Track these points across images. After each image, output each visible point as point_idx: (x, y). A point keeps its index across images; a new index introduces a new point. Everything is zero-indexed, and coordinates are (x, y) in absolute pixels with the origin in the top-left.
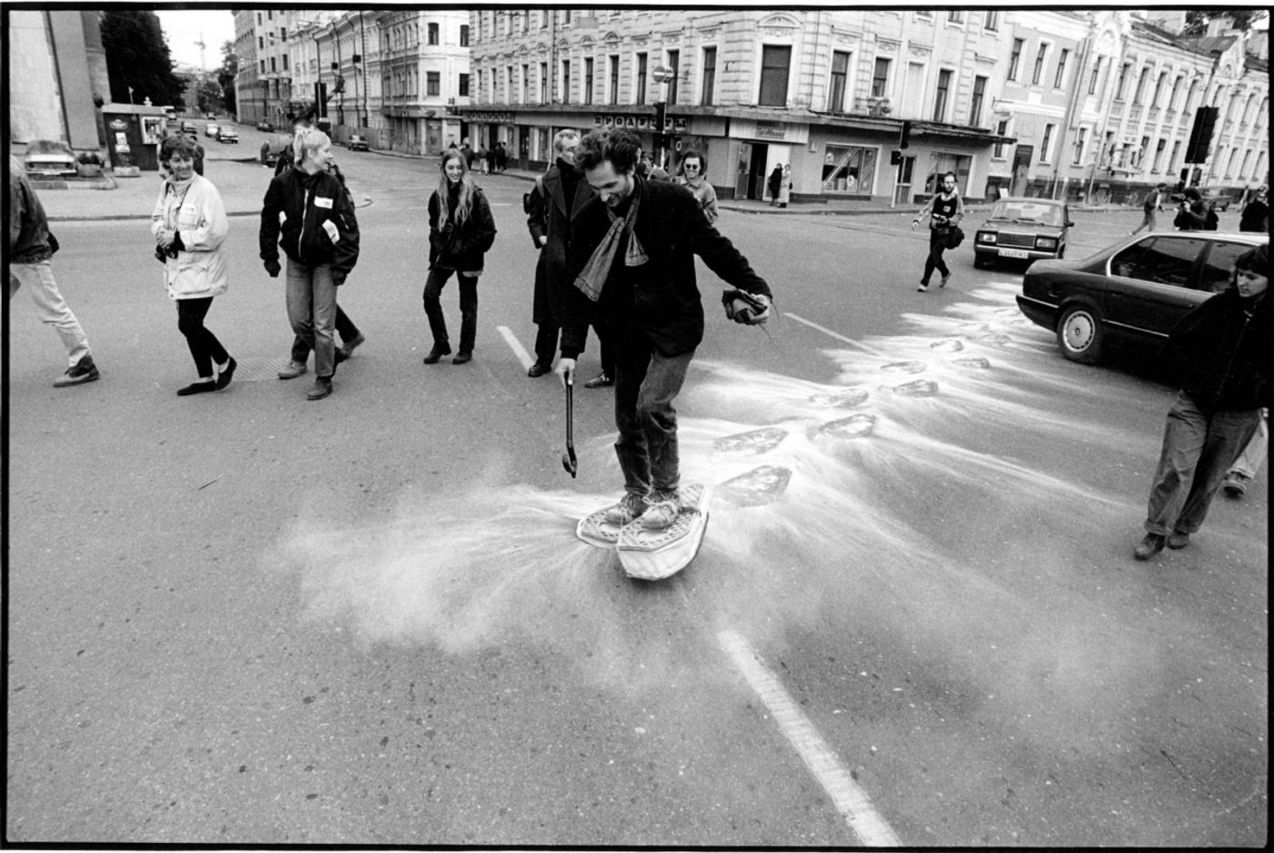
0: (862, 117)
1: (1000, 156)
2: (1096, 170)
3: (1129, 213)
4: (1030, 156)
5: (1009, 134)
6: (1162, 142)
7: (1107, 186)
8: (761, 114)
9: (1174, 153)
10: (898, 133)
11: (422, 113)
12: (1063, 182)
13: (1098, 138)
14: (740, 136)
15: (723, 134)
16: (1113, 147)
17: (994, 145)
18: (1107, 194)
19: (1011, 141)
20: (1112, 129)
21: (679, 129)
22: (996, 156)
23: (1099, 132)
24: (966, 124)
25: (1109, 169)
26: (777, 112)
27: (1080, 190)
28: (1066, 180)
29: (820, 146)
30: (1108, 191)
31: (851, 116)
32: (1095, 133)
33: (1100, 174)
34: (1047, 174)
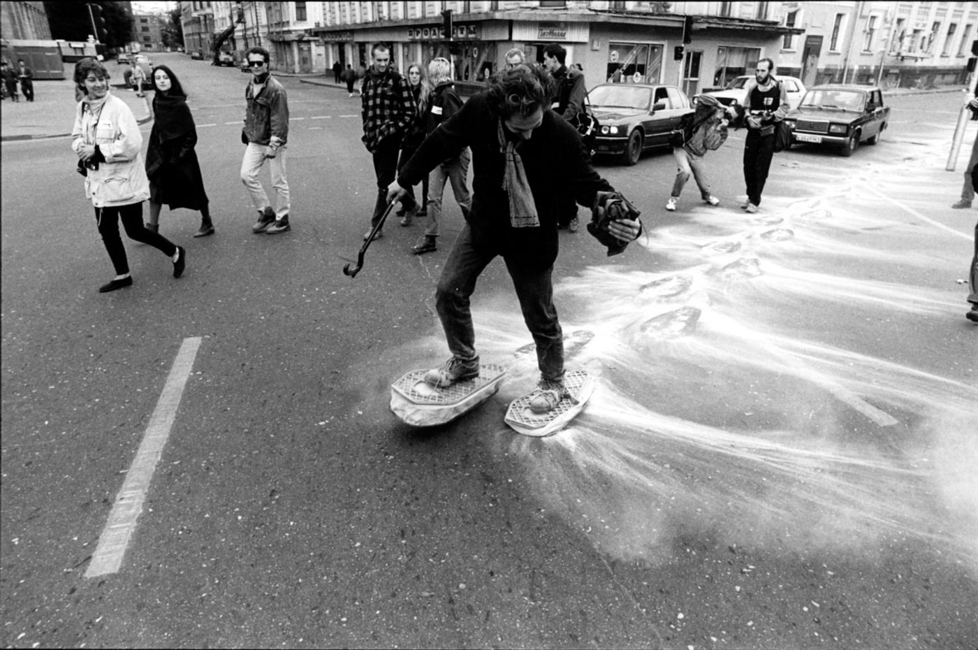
0: (646, 14)
1: (789, 47)
2: (886, 56)
3: (918, 96)
4: (820, 46)
5: (798, 25)
6: (953, 26)
7: (896, 71)
8: (540, 15)
9: (965, 36)
10: (682, 28)
11: (293, 37)
12: (852, 70)
13: (889, 25)
14: (522, 39)
15: (507, 37)
16: (903, 33)
17: (783, 37)
18: (897, 79)
19: (799, 32)
20: (902, 16)
21: (471, 36)
22: (785, 47)
23: (889, 19)
24: (753, 17)
25: (899, 54)
26: (556, 12)
27: (869, 76)
28: (856, 68)
29: (602, 44)
30: (897, 75)
31: (633, 13)
32: (885, 20)
33: (889, 61)
34: (836, 62)
